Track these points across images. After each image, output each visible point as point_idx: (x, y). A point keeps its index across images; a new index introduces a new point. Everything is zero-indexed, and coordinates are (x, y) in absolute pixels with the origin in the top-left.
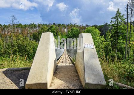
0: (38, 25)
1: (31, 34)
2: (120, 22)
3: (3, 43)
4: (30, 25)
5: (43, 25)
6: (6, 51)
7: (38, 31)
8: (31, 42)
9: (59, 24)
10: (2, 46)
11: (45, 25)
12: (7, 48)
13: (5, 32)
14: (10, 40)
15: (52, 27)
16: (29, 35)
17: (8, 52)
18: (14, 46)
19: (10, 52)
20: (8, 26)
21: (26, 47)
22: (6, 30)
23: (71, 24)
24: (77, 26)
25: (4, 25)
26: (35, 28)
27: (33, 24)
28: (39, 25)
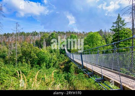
0: (39, 33)
1: (34, 41)
2: (121, 27)
3: (7, 50)
4: (32, 33)
5: (44, 33)
6: (10, 58)
7: (40, 38)
8: (35, 48)
9: (59, 32)
10: (6, 53)
11: (46, 32)
12: (12, 55)
13: (9, 40)
14: (14, 47)
15: (52, 34)
16: (32, 42)
17: (13, 59)
18: (18, 53)
19: (15, 59)
20: (12, 34)
21: (30, 53)
22: (10, 38)
23: (69, 31)
24: (75, 33)
25: (8, 34)
26: (37, 35)
27: (35, 32)
28: (41, 33)
